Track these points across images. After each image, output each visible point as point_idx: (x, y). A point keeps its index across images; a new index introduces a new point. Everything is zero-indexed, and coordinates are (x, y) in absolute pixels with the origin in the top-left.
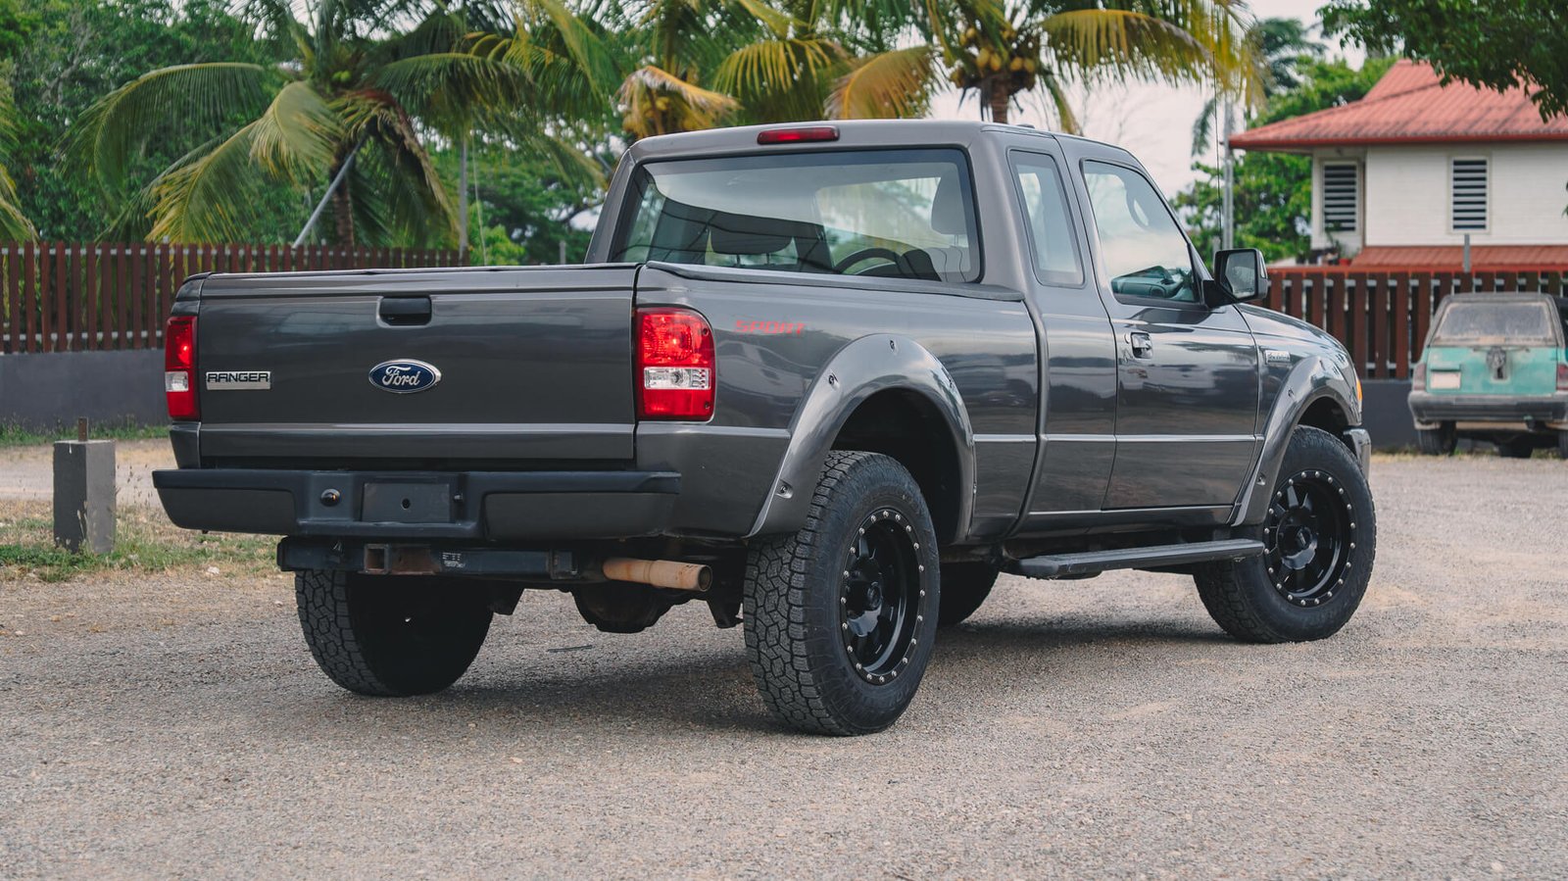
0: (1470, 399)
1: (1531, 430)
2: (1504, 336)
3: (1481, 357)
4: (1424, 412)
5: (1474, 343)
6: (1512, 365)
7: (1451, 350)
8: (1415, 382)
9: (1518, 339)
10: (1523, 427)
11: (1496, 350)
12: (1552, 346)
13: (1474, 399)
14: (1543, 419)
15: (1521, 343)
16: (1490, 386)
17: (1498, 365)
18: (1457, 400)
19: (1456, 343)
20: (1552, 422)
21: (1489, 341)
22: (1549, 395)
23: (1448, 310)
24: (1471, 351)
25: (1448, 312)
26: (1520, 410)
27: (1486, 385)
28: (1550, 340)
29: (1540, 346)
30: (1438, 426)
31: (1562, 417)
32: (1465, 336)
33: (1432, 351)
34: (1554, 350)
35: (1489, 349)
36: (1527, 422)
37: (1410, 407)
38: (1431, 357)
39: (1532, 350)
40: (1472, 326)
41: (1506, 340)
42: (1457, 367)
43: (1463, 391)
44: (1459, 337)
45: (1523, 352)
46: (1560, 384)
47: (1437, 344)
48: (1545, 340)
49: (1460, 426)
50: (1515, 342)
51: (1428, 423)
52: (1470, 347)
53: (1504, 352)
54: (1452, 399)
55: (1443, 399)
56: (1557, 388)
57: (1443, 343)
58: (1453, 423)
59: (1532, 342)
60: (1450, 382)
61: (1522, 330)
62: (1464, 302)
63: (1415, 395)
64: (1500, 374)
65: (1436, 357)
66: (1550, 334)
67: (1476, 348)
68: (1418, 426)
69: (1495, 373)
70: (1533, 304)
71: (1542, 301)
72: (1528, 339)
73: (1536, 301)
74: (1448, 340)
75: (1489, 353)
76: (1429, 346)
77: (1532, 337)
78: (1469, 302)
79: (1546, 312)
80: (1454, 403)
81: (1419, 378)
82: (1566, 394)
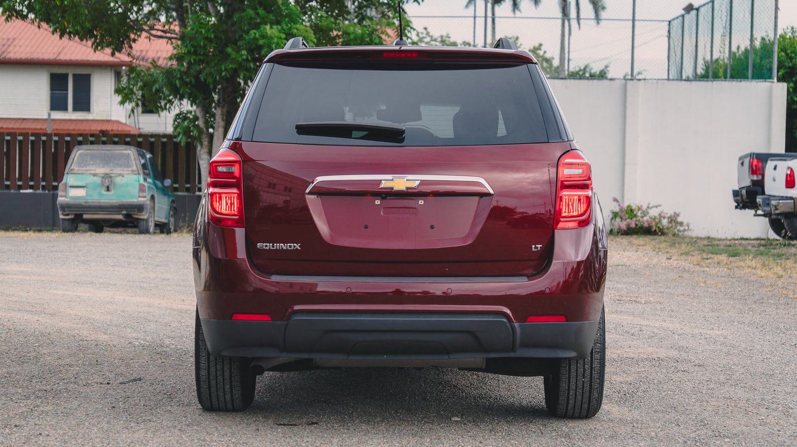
0: (93, 202)
1: (124, 219)
2: (109, 169)
3: (98, 180)
4: (66, 209)
5: (92, 172)
6: (114, 184)
7: (80, 175)
8: (60, 193)
9: (118, 170)
10: (120, 217)
11: (107, 176)
12: (136, 174)
13: (95, 202)
14: (131, 213)
15: (120, 172)
16: (103, 195)
17: (108, 185)
18: (85, 202)
19: (84, 172)
20: (136, 215)
21: (101, 170)
22: (136, 200)
23: (78, 154)
24: (92, 176)
25: (78, 153)
26: (119, 208)
27: (100, 195)
28: (135, 171)
29: (129, 174)
30: (73, 217)
31: (142, 212)
32: (88, 168)
33: (70, 176)
34: (137, 176)
35: (103, 175)
36: (122, 214)
37: (58, 206)
38: (69, 178)
39: (126, 176)
40: (91, 162)
41: (110, 170)
42: (85, 185)
43: (87, 198)
44: (84, 168)
45: (121, 177)
46: (141, 194)
47: (72, 172)
48: (132, 171)
49: (85, 216)
50: (116, 172)
51: (68, 215)
52: (91, 174)
53: (111, 177)
54: (82, 202)
55: (77, 202)
56: (140, 197)
57: (74, 172)
58: (81, 215)
59: (125, 172)
60: (80, 193)
61: (119, 165)
62: (87, 150)
63: (60, 200)
64: (108, 189)
65: (72, 179)
66: (135, 168)
67: (95, 175)
68: (61, 217)
69: (106, 188)
70: (125, 152)
71: (130, 150)
72: (123, 170)
73: (126, 150)
74: (78, 170)
75: (103, 177)
76: (67, 173)
77: (125, 169)
78: (89, 150)
79: (132, 157)
80: (83, 204)
81: (62, 191)
82: (145, 200)
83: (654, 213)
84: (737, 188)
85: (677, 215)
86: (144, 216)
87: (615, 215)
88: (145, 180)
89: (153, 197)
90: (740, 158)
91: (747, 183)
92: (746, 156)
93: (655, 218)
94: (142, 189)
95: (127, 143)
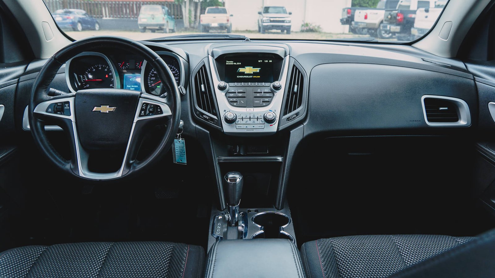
0: (149, 23)
3: (150, 16)
4: (141, 25)
6: (155, 17)
7: (144, 15)
8: (139, 20)
11: (153, 15)
14: (161, 26)
18: (147, 23)
19: (145, 13)
21: (151, 13)
22: (162, 23)
25: (143, 8)
26: (157, 25)
27: (151, 21)
30: (143, 28)
34: (162, 15)
36: (158, 27)
37: (138, 25)
38: (141, 16)
40: (147, 11)
41: (153, 13)
42: (146, 18)
45: (157, 15)
48: (160, 13)
50: (155, 13)
55: (144, 23)
57: (142, 14)
58: (146, 27)
60: (145, 20)
61: (156, 11)
63: (139, 22)
64: (153, 19)
67: (149, 14)
68: (140, 28)
71: (159, 6)
72: (157, 13)
79: (161, 8)
82: (164, 22)
83: (314, 25)
84: (341, 18)
85: (320, 26)
86: (165, 27)
87: (303, 25)
88: (165, 16)
89: (167, 22)
90: (343, 9)
91: (346, 17)
92: (346, 8)
93: (314, 27)
94: (164, 19)
95: (159, 4)
